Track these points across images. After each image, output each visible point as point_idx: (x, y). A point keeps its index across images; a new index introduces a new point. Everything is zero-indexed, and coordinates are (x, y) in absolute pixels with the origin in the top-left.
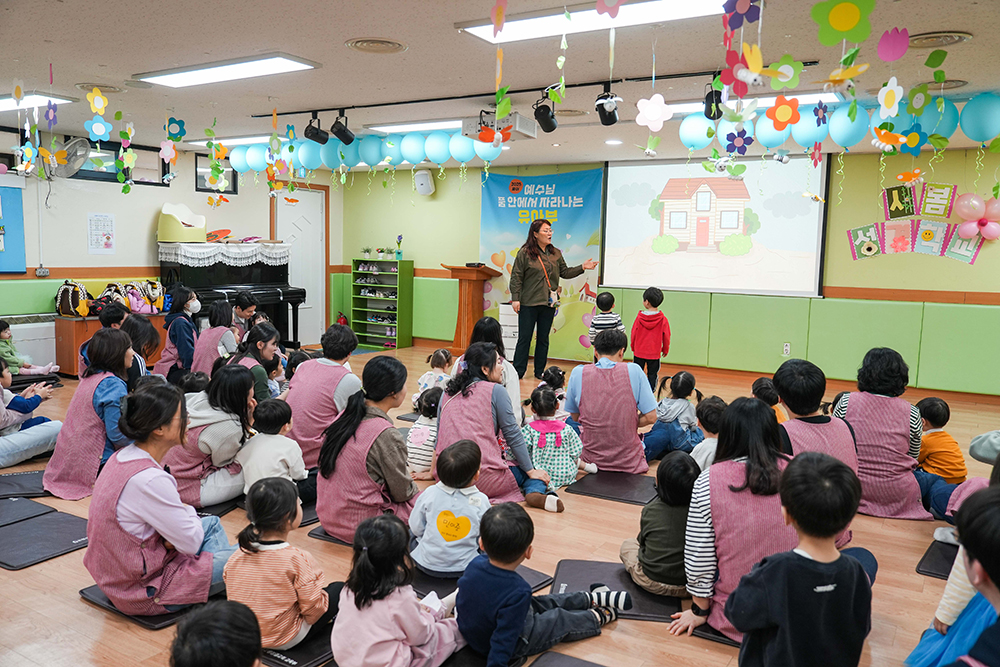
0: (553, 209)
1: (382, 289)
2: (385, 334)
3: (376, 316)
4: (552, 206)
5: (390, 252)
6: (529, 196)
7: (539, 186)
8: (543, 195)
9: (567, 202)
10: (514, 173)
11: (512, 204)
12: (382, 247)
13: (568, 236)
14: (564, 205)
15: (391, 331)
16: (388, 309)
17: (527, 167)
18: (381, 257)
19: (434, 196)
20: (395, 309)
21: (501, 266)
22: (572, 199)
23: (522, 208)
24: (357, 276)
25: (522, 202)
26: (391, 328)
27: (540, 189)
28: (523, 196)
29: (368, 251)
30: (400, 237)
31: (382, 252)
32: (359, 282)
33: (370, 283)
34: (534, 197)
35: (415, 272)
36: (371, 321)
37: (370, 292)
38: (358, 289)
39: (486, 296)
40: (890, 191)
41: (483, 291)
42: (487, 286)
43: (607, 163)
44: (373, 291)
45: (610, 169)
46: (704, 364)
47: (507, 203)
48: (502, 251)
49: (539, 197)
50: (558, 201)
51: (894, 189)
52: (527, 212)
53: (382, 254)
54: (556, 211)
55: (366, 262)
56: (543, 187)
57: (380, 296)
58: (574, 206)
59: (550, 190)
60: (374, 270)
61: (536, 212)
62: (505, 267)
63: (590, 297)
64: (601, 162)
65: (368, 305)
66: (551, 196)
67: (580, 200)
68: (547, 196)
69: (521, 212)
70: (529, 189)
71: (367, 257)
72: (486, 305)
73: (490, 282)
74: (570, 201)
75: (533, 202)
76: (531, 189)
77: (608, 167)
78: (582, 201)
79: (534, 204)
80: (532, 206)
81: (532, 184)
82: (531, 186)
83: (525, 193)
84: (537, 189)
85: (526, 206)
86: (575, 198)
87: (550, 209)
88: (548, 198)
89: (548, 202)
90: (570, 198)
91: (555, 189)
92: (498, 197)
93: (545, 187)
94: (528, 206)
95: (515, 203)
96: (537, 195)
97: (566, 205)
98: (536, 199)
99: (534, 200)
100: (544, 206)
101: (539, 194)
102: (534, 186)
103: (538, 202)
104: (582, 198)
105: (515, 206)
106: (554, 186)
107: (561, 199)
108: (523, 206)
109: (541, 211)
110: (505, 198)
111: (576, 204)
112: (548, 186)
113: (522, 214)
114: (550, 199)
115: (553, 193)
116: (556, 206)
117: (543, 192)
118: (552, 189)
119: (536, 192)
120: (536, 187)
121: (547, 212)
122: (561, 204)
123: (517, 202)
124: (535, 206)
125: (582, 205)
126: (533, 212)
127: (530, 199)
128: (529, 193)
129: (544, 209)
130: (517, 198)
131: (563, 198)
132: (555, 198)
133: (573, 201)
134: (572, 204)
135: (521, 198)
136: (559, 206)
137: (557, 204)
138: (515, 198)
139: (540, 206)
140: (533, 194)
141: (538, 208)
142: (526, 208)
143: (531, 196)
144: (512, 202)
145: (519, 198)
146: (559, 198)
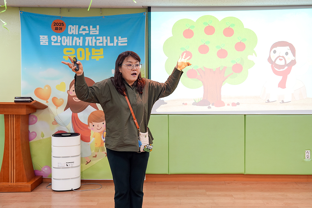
0: (99, 47)
4: (98, 44)
6: (73, 35)
7: (82, 27)
8: (88, 35)
9: (112, 41)
10: (56, 14)
11: (56, 42)
14: (109, 44)
17: (69, 9)
21: (46, 99)
22: (117, 39)
23: (67, 46)
25: (67, 41)
27: (84, 30)
28: (67, 35)
34: (79, 36)
39: (32, 128)
41: (28, 123)
42: (31, 119)
43: (149, 9)
45: (153, 14)
46: (241, 171)
47: (50, 41)
48: (48, 86)
49: (84, 36)
50: (104, 40)
52: (73, 50)
54: (102, 50)
56: (86, 28)
58: (120, 44)
59: (95, 31)
61: (82, 50)
62: (50, 100)
64: (143, 7)
66: (96, 36)
67: (125, 40)
68: (92, 36)
69: (65, 50)
70: (72, 29)
72: (31, 136)
73: (35, 114)
74: (115, 41)
75: (79, 41)
76: (74, 30)
77: (151, 12)
78: (126, 41)
79: (79, 42)
80: (78, 44)
81: (76, 25)
82: (75, 26)
83: (69, 33)
84: (81, 29)
85: (71, 45)
86: (120, 37)
87: (96, 47)
88: (94, 38)
89: (94, 41)
90: (115, 38)
91: (99, 30)
92: (40, 36)
93: (89, 28)
94: (74, 44)
95: (59, 41)
96: (81, 35)
97: (112, 44)
98: (81, 38)
99: (79, 39)
100: (90, 45)
101: (84, 34)
102: (77, 26)
103: (84, 41)
104: (126, 38)
105: (59, 44)
106: (98, 27)
107: (106, 39)
108: (68, 45)
109: (87, 49)
110: (47, 36)
111: (121, 43)
112: (91, 27)
113: (67, 51)
114: (95, 39)
115: (98, 33)
116: (101, 45)
117: (88, 32)
118: (96, 30)
119: (80, 32)
120: (79, 28)
121: (93, 50)
122: (107, 43)
123: (61, 41)
124: (81, 45)
125: (126, 44)
126: (79, 50)
127: (75, 38)
128: (73, 33)
129: (90, 47)
130: (61, 37)
131: (109, 38)
132: (101, 38)
133: (118, 40)
134: (117, 43)
135: (65, 37)
136: (105, 45)
137: (102, 43)
138: (59, 37)
139: (86, 44)
140: (77, 33)
141: (84, 47)
142: (72, 47)
143: (76, 35)
144: (55, 40)
145: (63, 37)
146: (104, 37)
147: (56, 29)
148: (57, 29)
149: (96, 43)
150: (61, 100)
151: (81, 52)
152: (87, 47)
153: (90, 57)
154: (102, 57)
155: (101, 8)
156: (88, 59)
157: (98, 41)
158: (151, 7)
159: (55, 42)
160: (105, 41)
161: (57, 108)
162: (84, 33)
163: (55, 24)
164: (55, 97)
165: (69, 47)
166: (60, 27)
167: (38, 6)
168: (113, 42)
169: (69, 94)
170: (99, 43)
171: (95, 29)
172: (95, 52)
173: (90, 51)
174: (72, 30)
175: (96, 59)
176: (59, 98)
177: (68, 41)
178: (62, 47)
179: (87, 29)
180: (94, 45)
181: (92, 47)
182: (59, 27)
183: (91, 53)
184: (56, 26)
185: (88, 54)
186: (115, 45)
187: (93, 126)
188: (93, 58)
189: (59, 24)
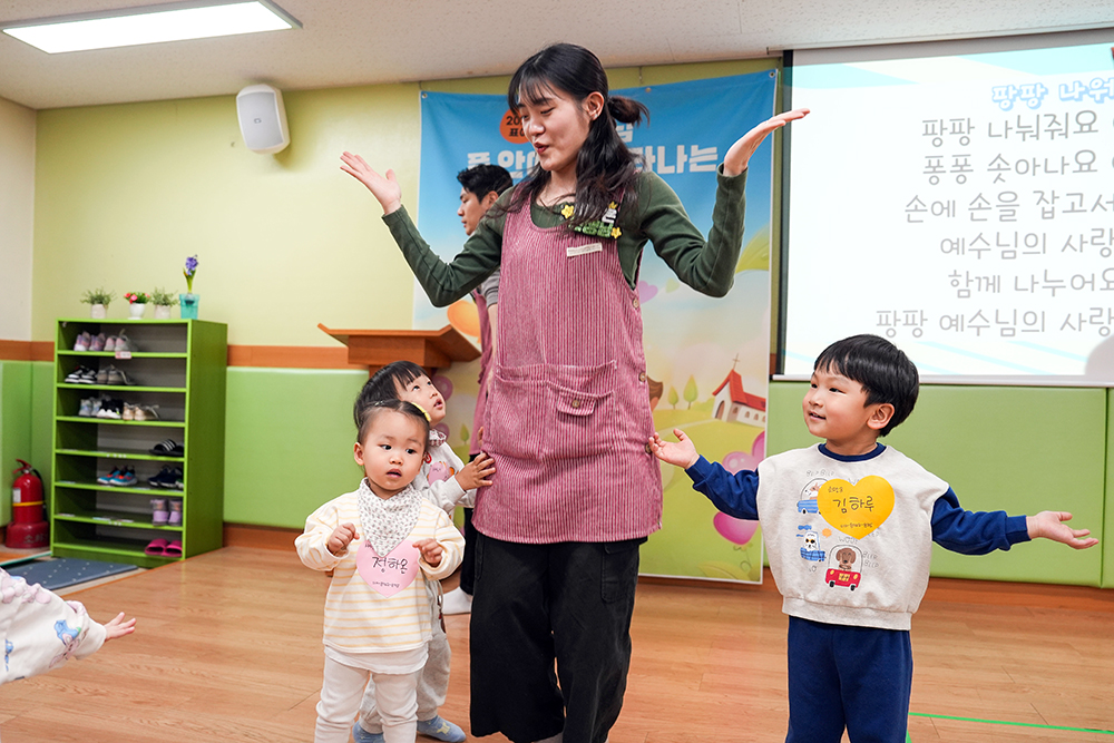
1: (137, 399)
2: (149, 518)
3: (125, 470)
5: (165, 302)
9: (671, 159)
12: (138, 290)
15: (168, 509)
16: (159, 450)
18: (137, 314)
19: (284, 157)
20: (179, 451)
22: (687, 152)
24: (71, 364)
26: (168, 502)
29: (100, 300)
30: (192, 263)
31: (141, 300)
32: (75, 381)
33: (107, 382)
35: (228, 355)
36: (107, 484)
37: (105, 406)
38: (70, 400)
43: (787, 58)
44: (115, 402)
45: (798, 72)
50: (646, 158)
53: (140, 306)
55: (94, 329)
57: (134, 416)
58: (694, 168)
60: (119, 350)
63: (743, 409)
64: (770, 55)
65: (101, 442)
67: (710, 153)
71: (98, 315)
74: (681, 157)
77: (791, 65)
78: (715, 157)
86: (694, 148)
90: (681, 149)
92: (470, 155)
95: (518, 166)
97: (671, 170)
104: (714, 150)
107: (655, 153)
110: (488, 154)
111: (699, 164)
122: (655, 166)
123: (524, 165)
130: (525, 154)
131: (661, 150)
133: (689, 157)
134: (687, 165)
138: (519, 153)
144: (509, 162)
146: (649, 149)
147: (512, 132)
148: (516, 132)
155: (641, 67)
158: (792, 51)
160: (650, 159)
163: (509, 119)
167: (470, 73)
168: (675, 163)
184: (514, 126)
186: (680, 170)
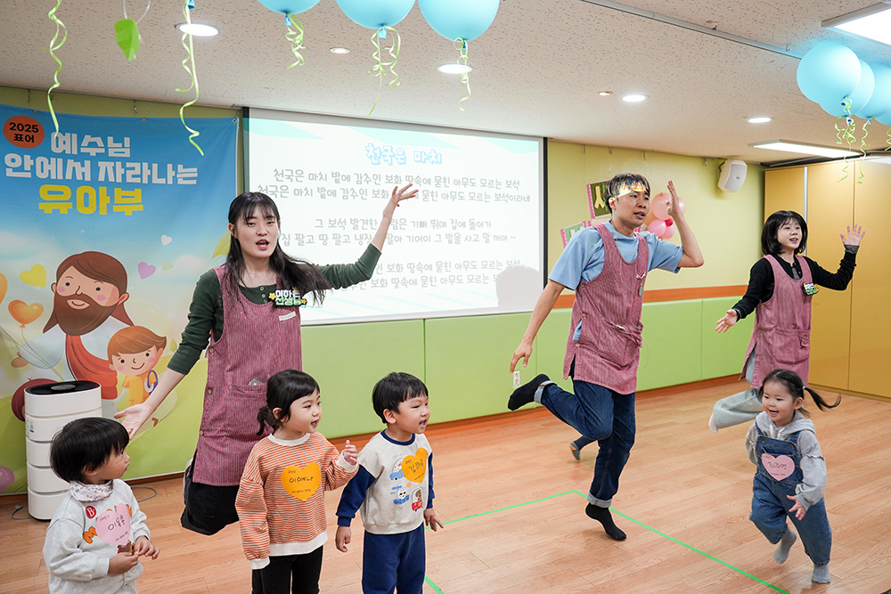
0: (132, 186)
4: (129, 179)
6: (65, 157)
7: (88, 139)
8: (104, 157)
9: (162, 174)
10: (19, 102)
11: (21, 169)
13: (166, 240)
14: (156, 180)
23: (48, 181)
25: (48, 168)
27: (93, 145)
28: (50, 155)
34: (80, 158)
40: (593, 186)
43: (245, 112)
45: (254, 122)
49: (95, 161)
50: (142, 171)
51: (597, 184)
52: (67, 190)
54: (138, 191)
56: (99, 140)
58: (181, 182)
59: (120, 149)
61: (91, 190)
64: (233, 108)
66: (124, 161)
68: (114, 159)
69: (44, 190)
74: (171, 173)
75: (84, 171)
76: (68, 143)
77: (248, 117)
78: (196, 175)
79: (83, 174)
80: (79, 177)
81: (71, 133)
82: (68, 135)
83: (54, 149)
84: (85, 143)
85: (60, 177)
86: (180, 167)
87: (125, 185)
88: (119, 164)
89: (120, 171)
90: (170, 166)
91: (131, 148)
93: (105, 142)
94: (69, 176)
95: (27, 167)
96: (87, 156)
97: (162, 181)
98: (87, 163)
99: (83, 165)
100: (111, 179)
101: (93, 154)
102: (75, 136)
103: (95, 170)
104: (196, 170)
105: (29, 175)
106: (127, 140)
107: (150, 168)
108: (53, 177)
109: (103, 190)
111: (185, 179)
112: (110, 139)
113: (49, 193)
114: (124, 166)
115: (127, 154)
116: (138, 180)
117: (103, 151)
118: (123, 147)
119: (83, 150)
120: (80, 140)
121: (118, 191)
122: (150, 177)
123: (33, 167)
124: (88, 178)
125: (194, 182)
126: (81, 191)
127: (70, 162)
128: (64, 151)
129: (111, 186)
130: (33, 158)
131: (155, 166)
132: (137, 166)
133: (176, 173)
134: (175, 179)
135: (45, 160)
136: (145, 181)
137: (141, 176)
138: (27, 157)
139: (101, 178)
140: (75, 152)
141: (95, 183)
142: (64, 182)
143: (71, 156)
144: (18, 164)
145: (39, 159)
147: (17, 137)
148: (21, 138)
149: (124, 176)
150: (36, 308)
151: (86, 195)
152: (102, 184)
153: (110, 207)
154: (141, 208)
155: (135, 101)
156: (103, 211)
157: (129, 173)
158: (248, 108)
159: (15, 170)
160: (146, 172)
161: (23, 326)
162: (93, 152)
163: (13, 126)
164: (17, 302)
165: (56, 182)
166: (28, 133)
168: (166, 177)
169: (56, 293)
170: (133, 176)
171: (120, 145)
172: (123, 197)
173: (111, 194)
174: (61, 143)
175: (124, 212)
176: (28, 303)
177: (52, 167)
178: (35, 182)
179: (100, 143)
180: (119, 180)
181: (115, 184)
182: (24, 133)
183: (112, 199)
184: (18, 132)
185: (105, 200)
186: (170, 182)
187: (123, 361)
188: (116, 209)
189: (26, 128)
